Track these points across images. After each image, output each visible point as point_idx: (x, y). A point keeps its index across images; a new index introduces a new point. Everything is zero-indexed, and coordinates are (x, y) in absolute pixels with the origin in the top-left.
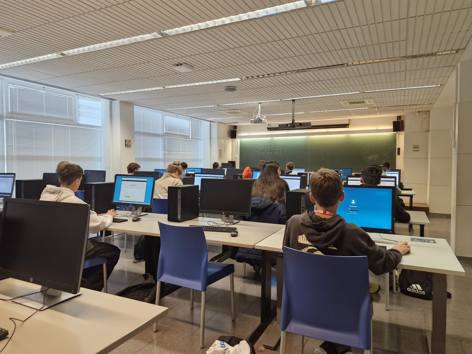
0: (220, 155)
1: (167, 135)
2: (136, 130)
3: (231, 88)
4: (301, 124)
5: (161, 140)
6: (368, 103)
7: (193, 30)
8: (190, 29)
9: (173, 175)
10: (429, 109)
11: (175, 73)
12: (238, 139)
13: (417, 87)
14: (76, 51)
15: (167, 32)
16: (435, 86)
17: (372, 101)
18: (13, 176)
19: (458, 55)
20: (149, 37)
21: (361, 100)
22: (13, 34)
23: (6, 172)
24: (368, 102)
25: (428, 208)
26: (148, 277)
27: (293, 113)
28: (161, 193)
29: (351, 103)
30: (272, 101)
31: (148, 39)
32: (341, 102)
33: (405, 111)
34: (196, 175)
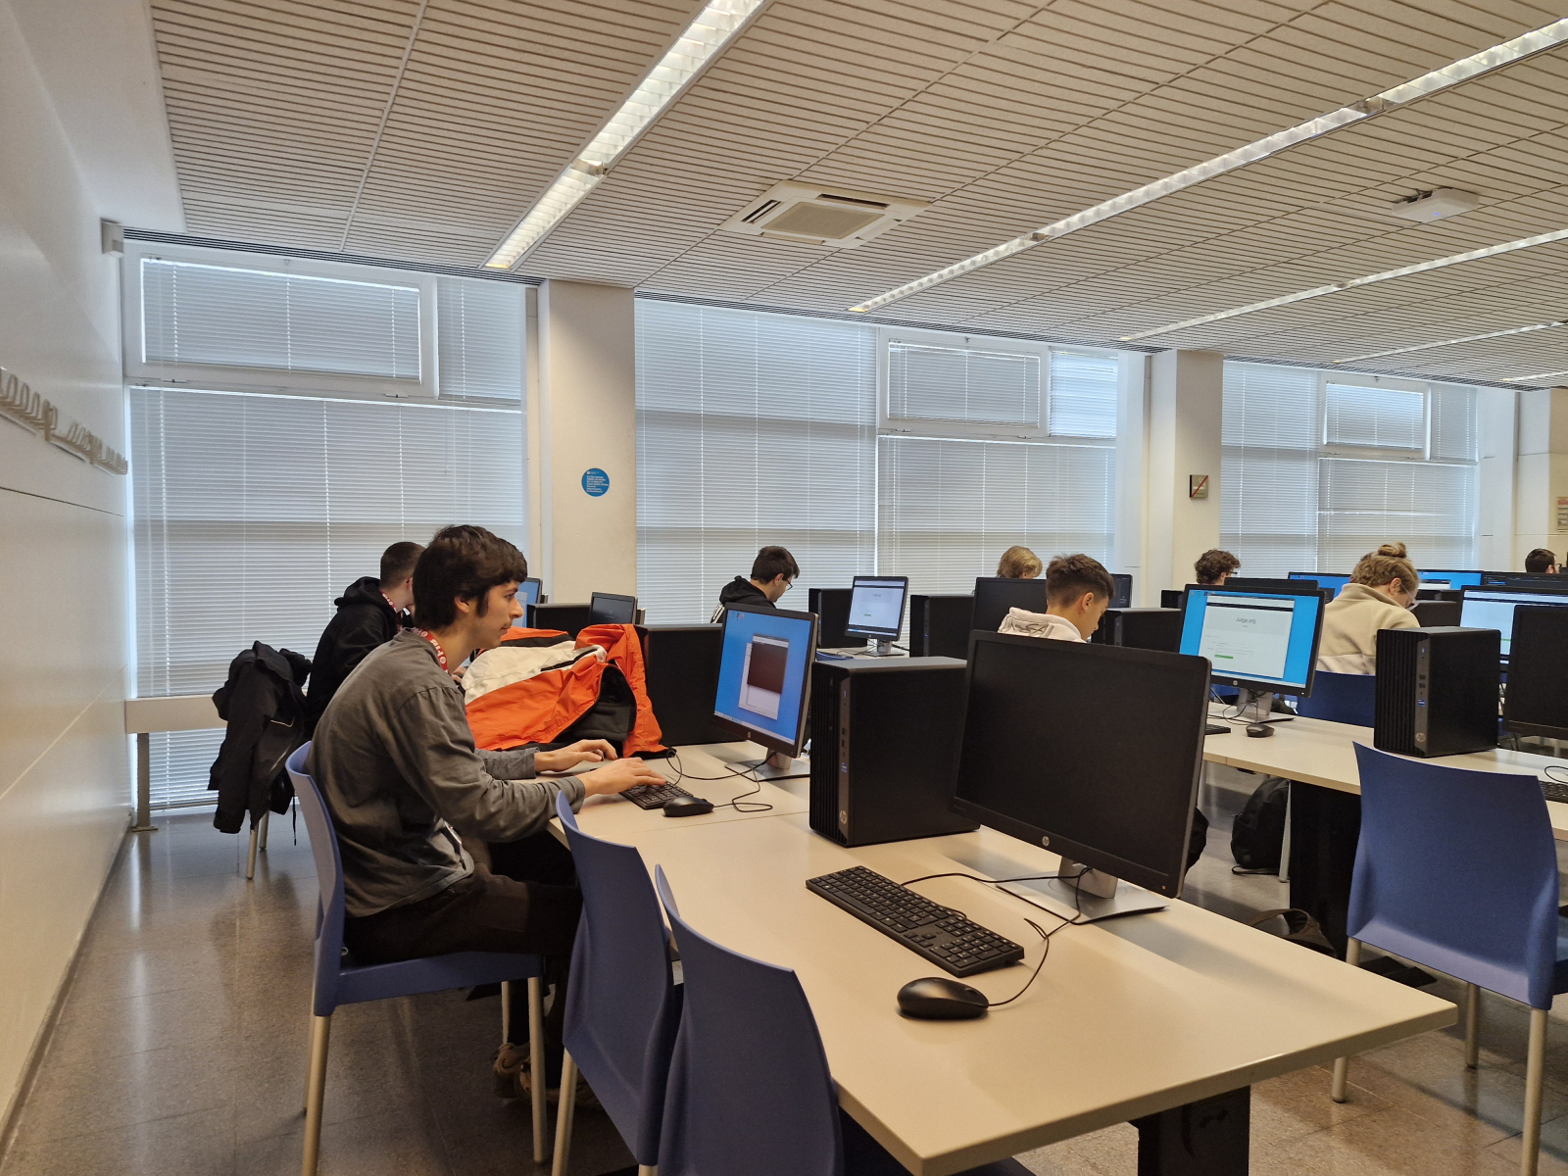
0: (1563, 521)
1: (1332, 450)
2: (1225, 441)
5: (1309, 469)
7: (1498, 63)
8: (1485, 62)
9: (1380, 590)
11: (1395, 229)
14: (1075, 221)
15: (1389, 95)
18: (902, 584)
20: (1319, 126)
22: (930, 207)
23: (876, 575)
26: (1303, 924)
28: (1333, 653)
31: (1314, 133)
34: (1467, 594)
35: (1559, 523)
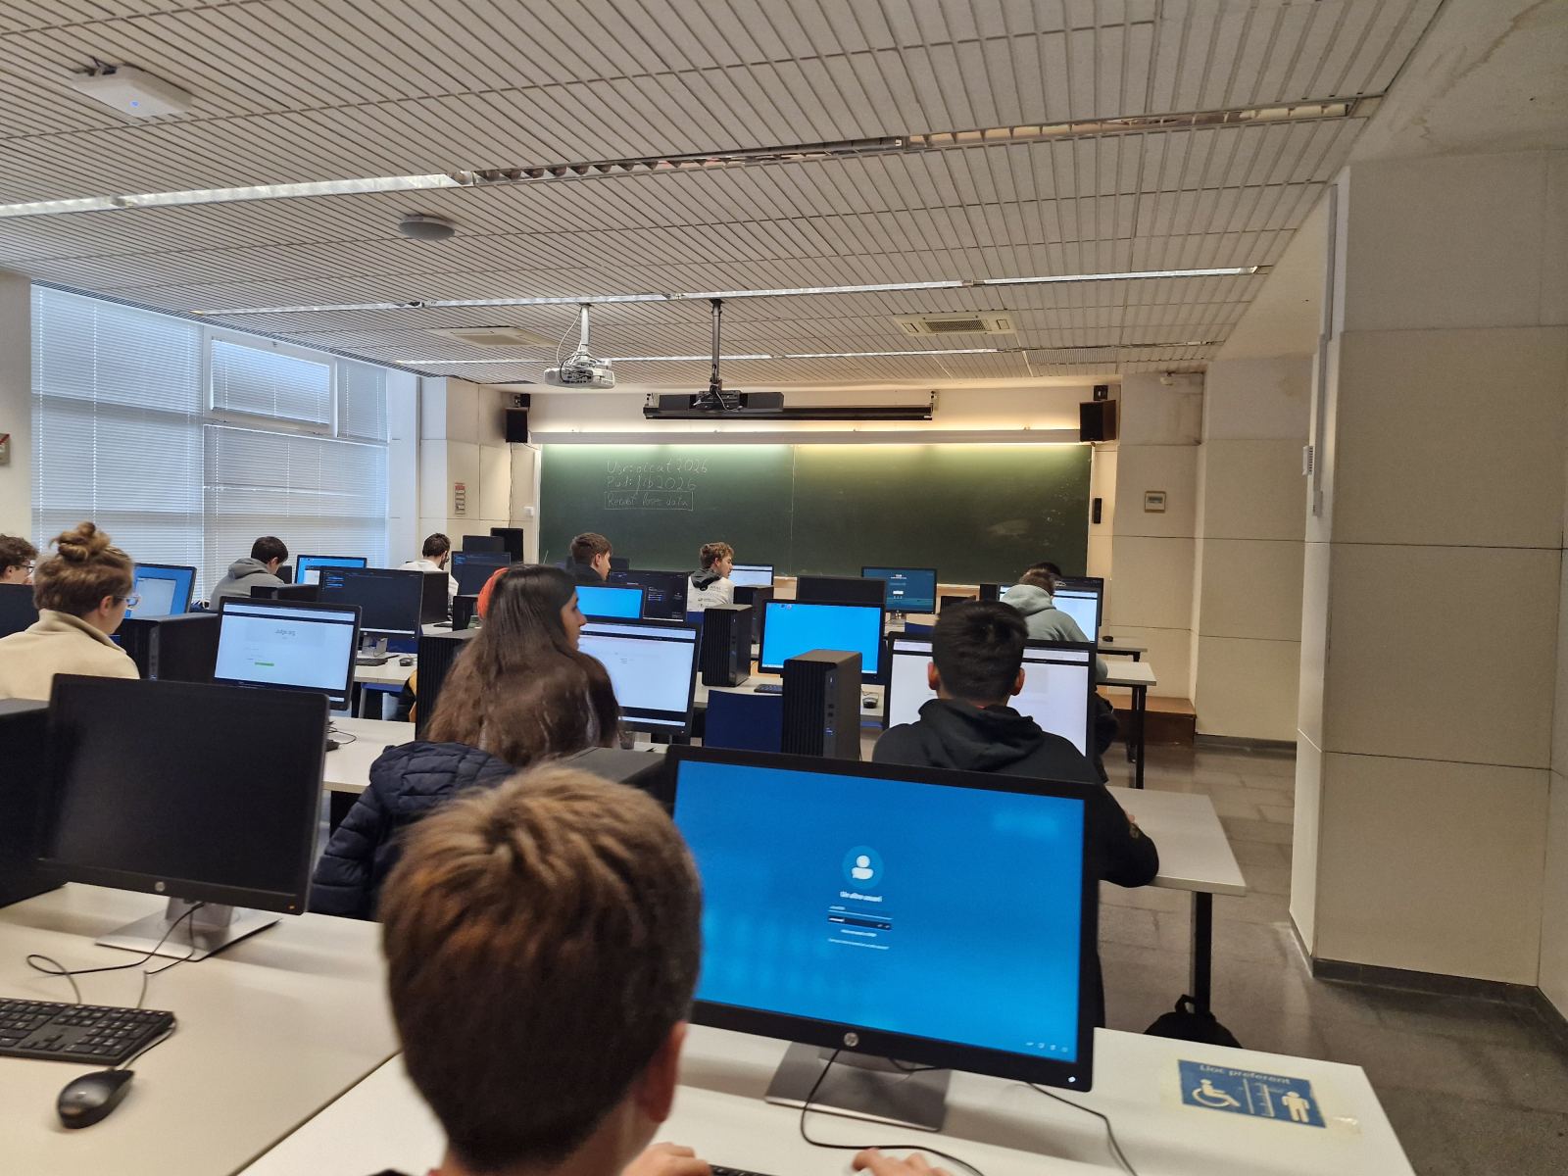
0: (460, 505)
1: (221, 417)
3: (428, 224)
4: (744, 398)
5: (188, 436)
6: (995, 331)
10: (1204, 362)
12: (536, 446)
13: (1172, 274)
16: (1239, 270)
17: (1011, 325)
19: (1352, 126)
21: (969, 317)
24: (996, 326)
25: (1194, 717)
27: (716, 353)
29: (936, 327)
30: (632, 298)
32: (898, 321)
33: (1122, 370)
35: (457, 507)
